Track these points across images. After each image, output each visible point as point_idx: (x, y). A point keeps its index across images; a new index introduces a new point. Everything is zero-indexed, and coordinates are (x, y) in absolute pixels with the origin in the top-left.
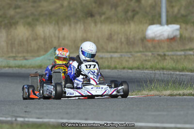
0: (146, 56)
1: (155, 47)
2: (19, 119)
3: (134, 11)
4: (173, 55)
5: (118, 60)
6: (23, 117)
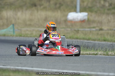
0: (67, 30)
3: (60, 4)
4: (83, 31)
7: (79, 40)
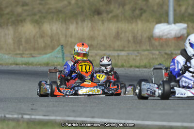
0: (153, 54)
1: (162, 46)
3: (141, 9)
5: (125, 58)
6: (29, 115)
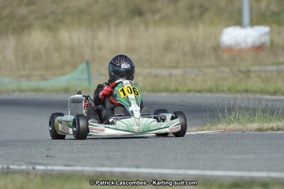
0: (221, 72)
2: (38, 167)
3: (201, 6)
4: (260, 71)
5: (180, 79)
7: (250, 96)
